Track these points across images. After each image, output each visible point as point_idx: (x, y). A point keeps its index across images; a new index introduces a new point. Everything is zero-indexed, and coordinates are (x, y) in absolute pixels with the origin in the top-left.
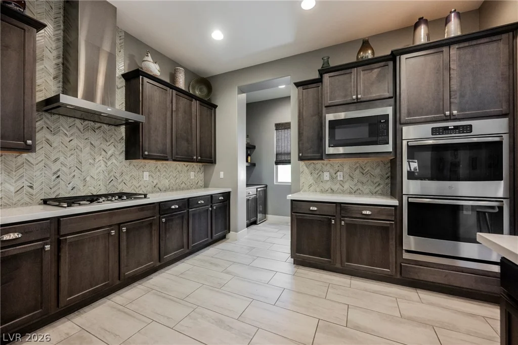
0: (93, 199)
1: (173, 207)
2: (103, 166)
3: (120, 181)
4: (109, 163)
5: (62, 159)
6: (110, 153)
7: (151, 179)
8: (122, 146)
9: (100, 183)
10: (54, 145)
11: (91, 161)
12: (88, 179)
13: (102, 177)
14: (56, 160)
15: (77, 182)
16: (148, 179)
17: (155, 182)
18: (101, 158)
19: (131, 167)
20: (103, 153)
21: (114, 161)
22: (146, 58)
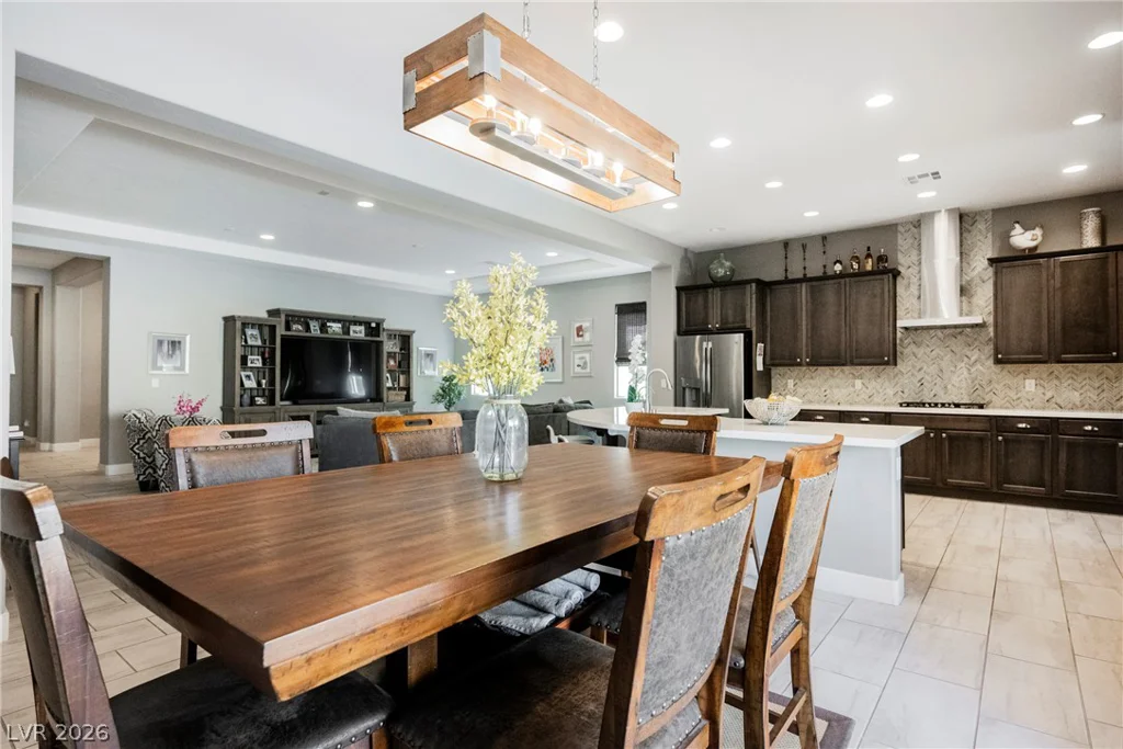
0: (957, 406)
1: (1020, 426)
2: (965, 373)
3: (988, 390)
4: (973, 370)
5: (925, 368)
6: (973, 359)
7: (1041, 390)
8: (989, 349)
9: (963, 391)
10: (919, 356)
11: (953, 369)
12: (949, 387)
13: (964, 385)
14: (920, 370)
15: (938, 389)
16: (1033, 389)
17: (1049, 395)
18: (963, 365)
19: (1005, 372)
20: (966, 359)
21: (981, 368)
22: (1013, 233)
